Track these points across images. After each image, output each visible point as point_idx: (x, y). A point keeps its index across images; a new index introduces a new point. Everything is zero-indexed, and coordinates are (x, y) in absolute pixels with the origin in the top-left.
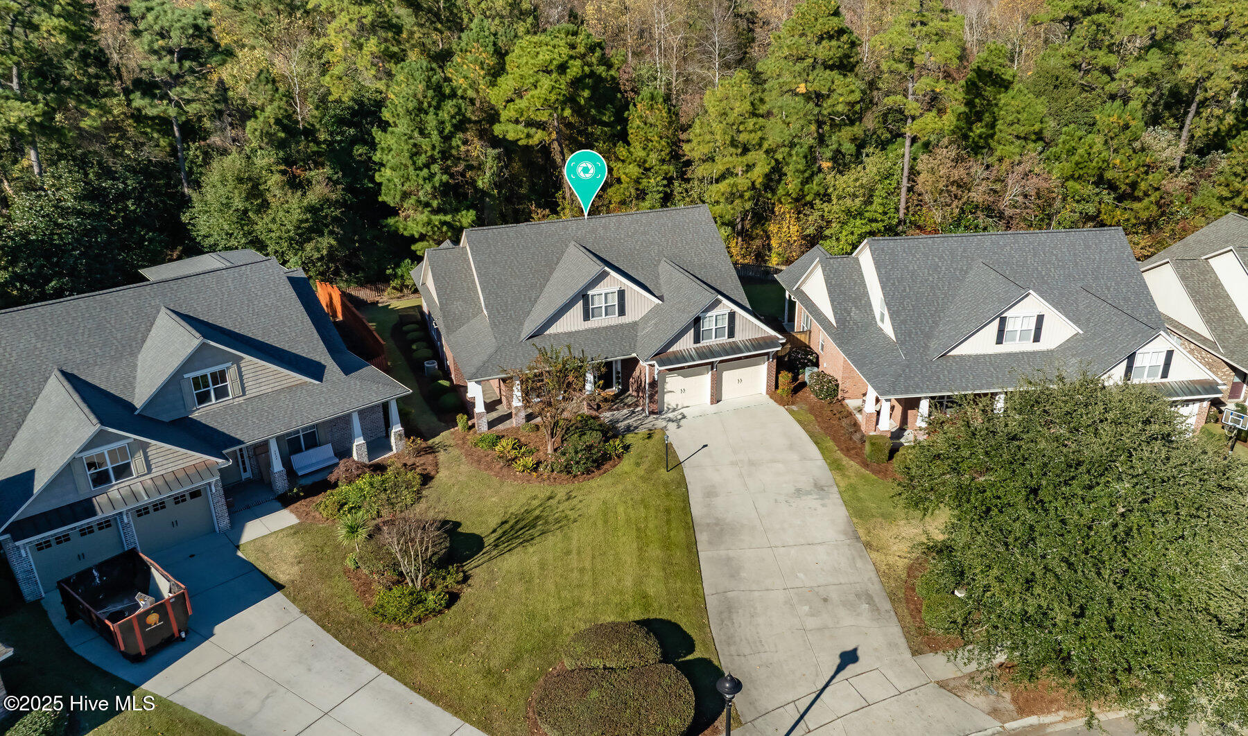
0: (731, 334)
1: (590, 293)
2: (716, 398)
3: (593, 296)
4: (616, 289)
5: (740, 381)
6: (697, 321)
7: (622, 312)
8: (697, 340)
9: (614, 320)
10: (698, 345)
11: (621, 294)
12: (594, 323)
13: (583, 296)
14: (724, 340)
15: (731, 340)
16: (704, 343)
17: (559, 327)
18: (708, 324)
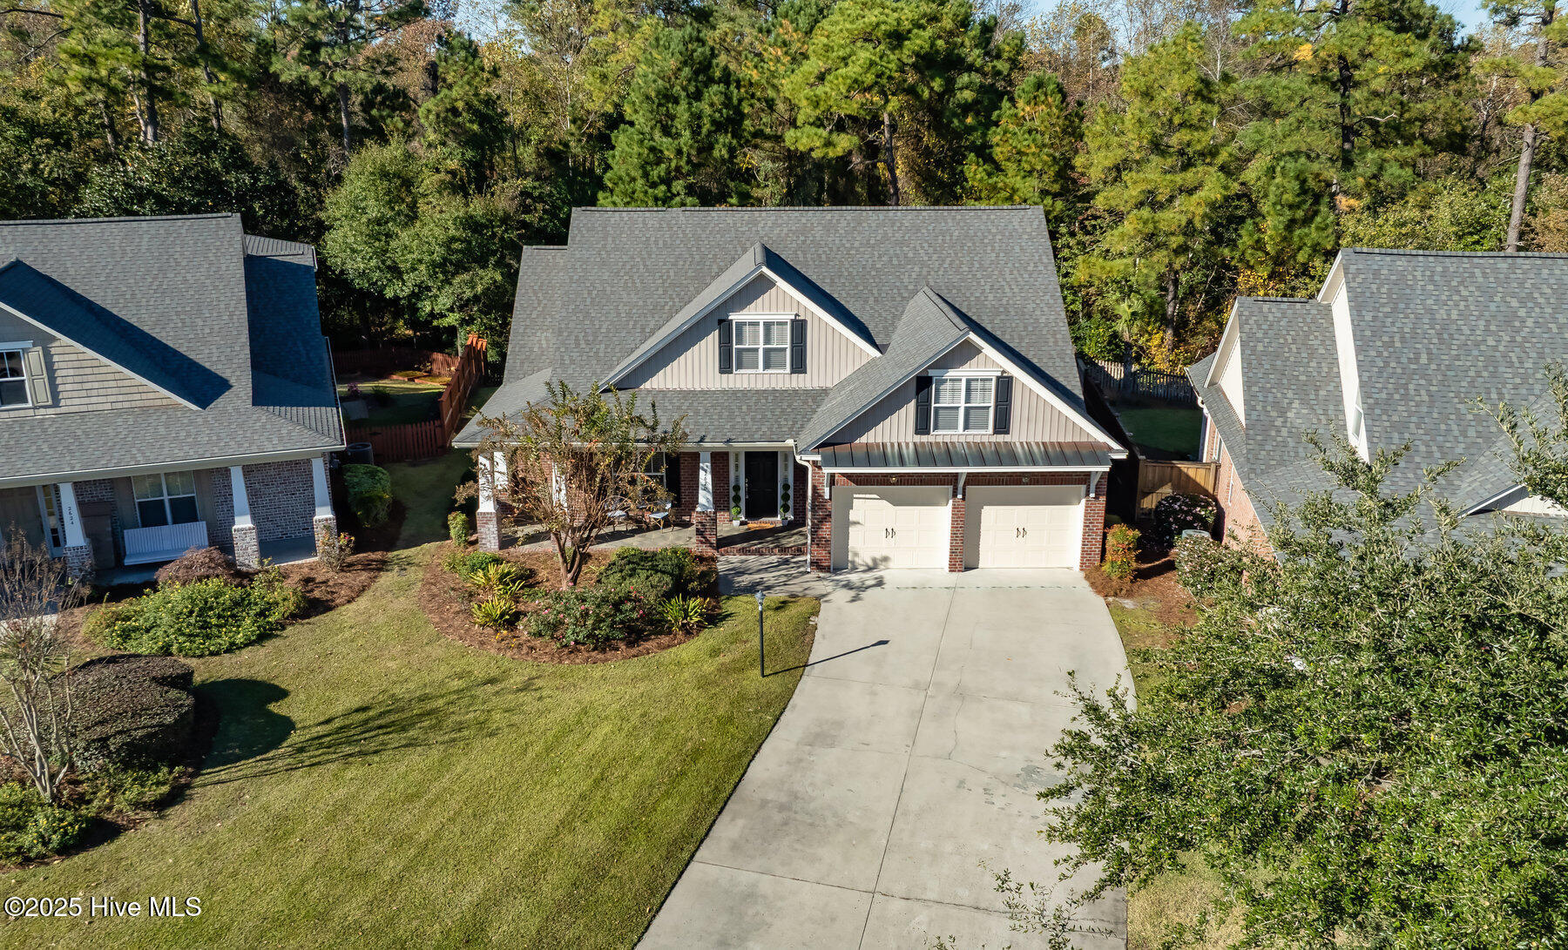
0: (1002, 425)
1: (735, 317)
2: (964, 556)
3: (740, 325)
4: (788, 317)
5: (1022, 532)
6: (923, 384)
7: (799, 366)
8: (922, 427)
9: (781, 379)
10: (925, 439)
11: (799, 327)
12: (741, 380)
13: (718, 320)
14: (985, 435)
15: (1000, 438)
16: (939, 436)
17: (667, 379)
18: (951, 395)
